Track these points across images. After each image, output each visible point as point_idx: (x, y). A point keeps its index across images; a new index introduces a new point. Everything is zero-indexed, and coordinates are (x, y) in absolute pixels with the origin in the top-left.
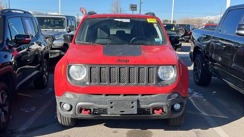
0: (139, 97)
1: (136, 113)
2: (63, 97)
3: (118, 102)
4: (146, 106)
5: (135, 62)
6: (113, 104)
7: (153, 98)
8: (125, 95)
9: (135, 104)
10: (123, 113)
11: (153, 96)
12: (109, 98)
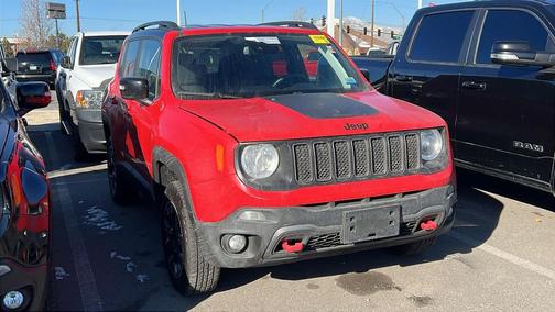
0: (397, 199)
1: (397, 233)
2: (233, 219)
3: (365, 214)
4: (412, 216)
5: (380, 126)
6: (354, 220)
7: (424, 198)
8: (372, 199)
9: (396, 215)
10: (373, 238)
11: (422, 194)
12: (347, 209)
